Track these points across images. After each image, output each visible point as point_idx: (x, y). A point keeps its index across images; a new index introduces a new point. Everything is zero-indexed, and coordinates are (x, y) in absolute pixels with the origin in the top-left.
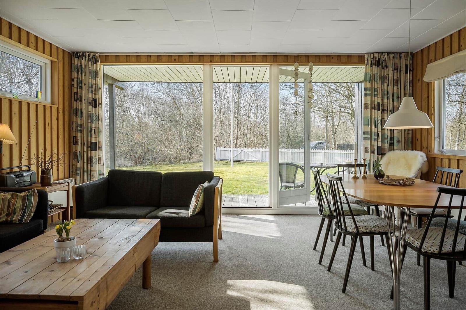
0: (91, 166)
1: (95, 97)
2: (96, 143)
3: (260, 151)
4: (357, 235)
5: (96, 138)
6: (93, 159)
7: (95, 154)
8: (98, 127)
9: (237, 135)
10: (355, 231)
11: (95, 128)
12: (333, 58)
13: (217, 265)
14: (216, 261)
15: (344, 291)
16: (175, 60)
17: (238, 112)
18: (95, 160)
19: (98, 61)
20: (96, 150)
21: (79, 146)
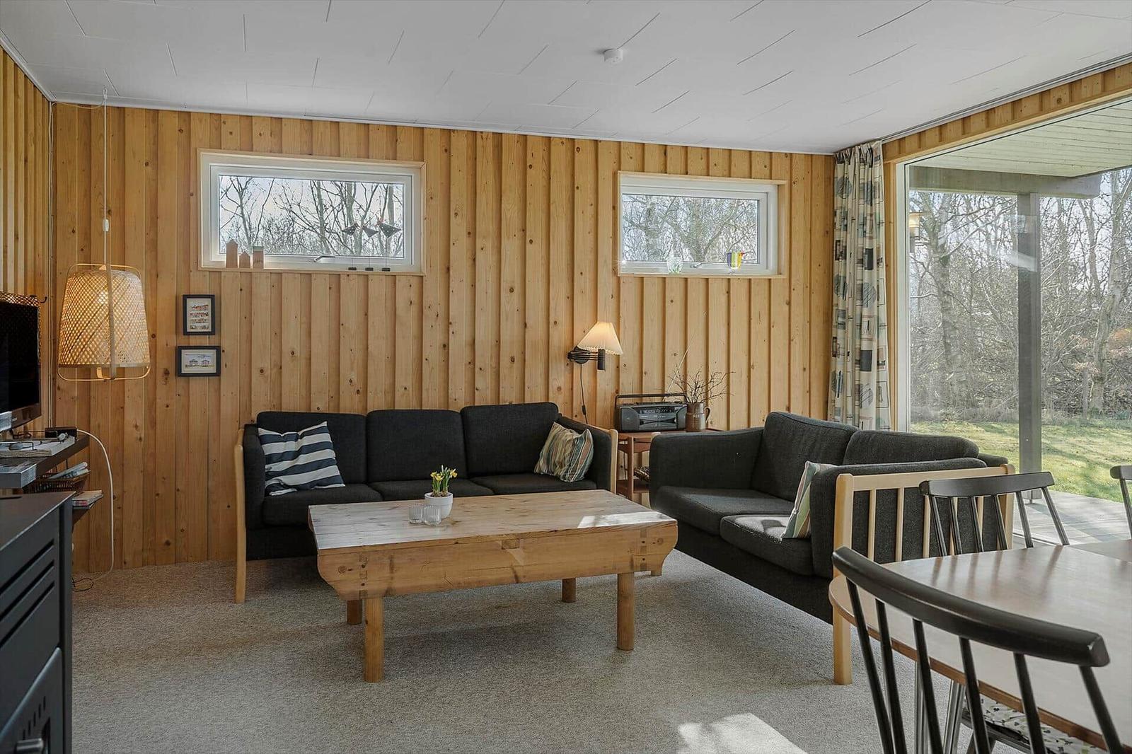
0: (860, 406)
1: (871, 244)
2: (870, 352)
5: (871, 340)
6: (864, 391)
7: (869, 377)
8: (876, 314)
11: (870, 317)
18: (867, 391)
19: (877, 159)
20: (869, 369)
21: (840, 359)
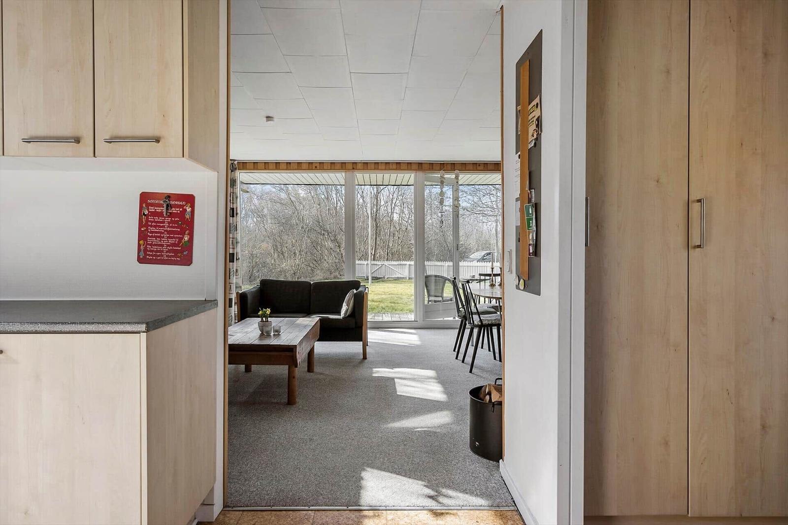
1: (233, 206)
2: (233, 254)
3: (406, 264)
4: (481, 326)
5: (234, 248)
7: (233, 265)
9: (376, 243)
10: (480, 324)
11: (233, 238)
12: (479, 165)
13: (366, 361)
14: (365, 358)
15: (471, 372)
16: (316, 167)
17: (377, 212)
18: (232, 272)
19: (236, 169)
